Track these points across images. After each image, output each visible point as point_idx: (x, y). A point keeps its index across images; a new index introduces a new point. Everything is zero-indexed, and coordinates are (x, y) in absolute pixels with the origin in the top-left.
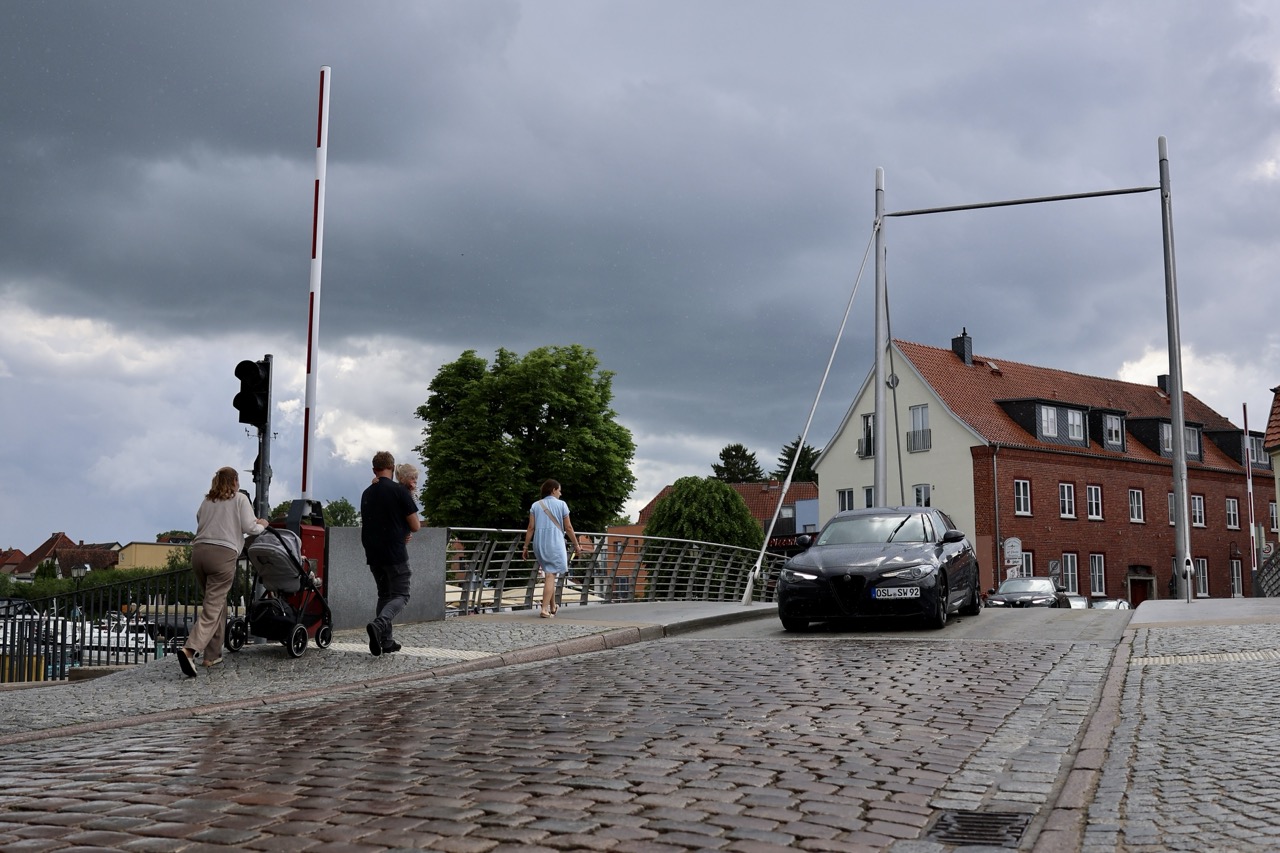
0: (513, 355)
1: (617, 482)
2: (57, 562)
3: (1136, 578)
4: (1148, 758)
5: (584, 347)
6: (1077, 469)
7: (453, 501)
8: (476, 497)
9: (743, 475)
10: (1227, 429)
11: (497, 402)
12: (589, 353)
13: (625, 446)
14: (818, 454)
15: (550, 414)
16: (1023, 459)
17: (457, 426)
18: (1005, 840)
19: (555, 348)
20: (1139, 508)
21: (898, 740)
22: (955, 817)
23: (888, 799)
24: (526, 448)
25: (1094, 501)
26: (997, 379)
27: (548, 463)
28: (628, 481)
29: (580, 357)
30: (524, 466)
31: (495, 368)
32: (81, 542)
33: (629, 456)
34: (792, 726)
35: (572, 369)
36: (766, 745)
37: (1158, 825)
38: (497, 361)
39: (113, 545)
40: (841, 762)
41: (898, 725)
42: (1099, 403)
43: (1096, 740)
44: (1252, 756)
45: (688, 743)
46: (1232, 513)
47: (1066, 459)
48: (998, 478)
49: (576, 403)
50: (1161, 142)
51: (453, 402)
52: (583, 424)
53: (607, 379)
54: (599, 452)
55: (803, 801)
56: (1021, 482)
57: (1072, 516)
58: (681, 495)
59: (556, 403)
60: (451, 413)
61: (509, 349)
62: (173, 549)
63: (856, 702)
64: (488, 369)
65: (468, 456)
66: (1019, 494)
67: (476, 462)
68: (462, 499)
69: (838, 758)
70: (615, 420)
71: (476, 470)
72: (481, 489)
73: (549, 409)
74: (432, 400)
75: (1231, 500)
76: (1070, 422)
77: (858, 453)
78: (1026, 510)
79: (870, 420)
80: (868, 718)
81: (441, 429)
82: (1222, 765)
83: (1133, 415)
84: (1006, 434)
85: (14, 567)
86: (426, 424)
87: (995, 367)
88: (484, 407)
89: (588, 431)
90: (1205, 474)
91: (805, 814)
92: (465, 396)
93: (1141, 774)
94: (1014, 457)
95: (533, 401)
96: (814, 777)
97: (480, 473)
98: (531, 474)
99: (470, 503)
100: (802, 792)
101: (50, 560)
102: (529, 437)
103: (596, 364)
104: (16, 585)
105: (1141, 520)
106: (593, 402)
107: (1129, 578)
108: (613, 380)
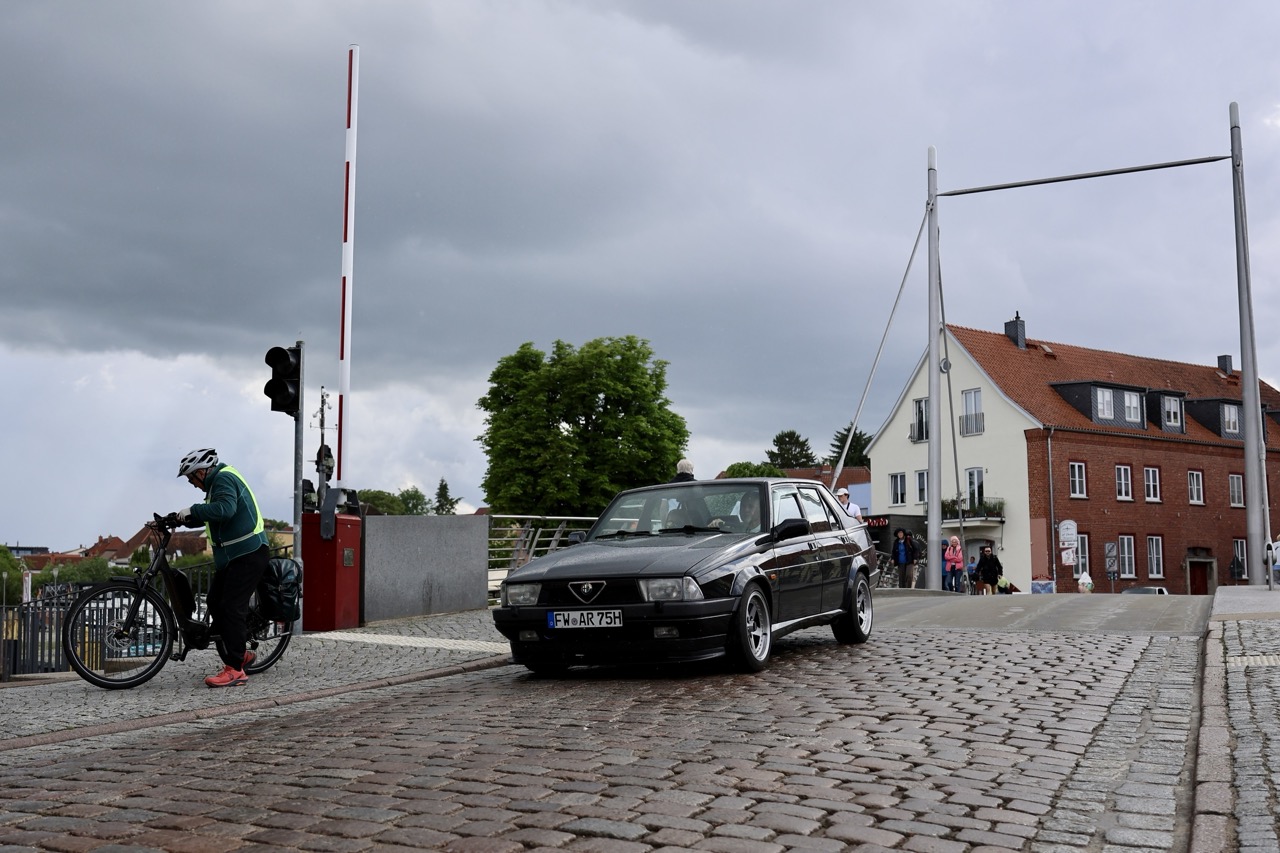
0: (570, 346)
2: (151, 549)
3: (1196, 560)
5: (638, 338)
6: (1134, 451)
7: (513, 488)
8: (535, 485)
9: (796, 460)
11: (554, 391)
12: (644, 343)
13: (679, 434)
14: (870, 439)
15: (606, 404)
16: (1078, 441)
17: (516, 416)
20: (1198, 490)
24: (581, 435)
25: (1151, 484)
26: (1051, 363)
27: (604, 450)
29: (634, 348)
30: (581, 453)
31: (553, 359)
33: (682, 442)
35: (628, 359)
38: (554, 353)
42: (1157, 385)
47: (1123, 441)
48: (1053, 461)
49: (631, 392)
50: (1233, 108)
51: (512, 393)
52: (638, 412)
53: (661, 369)
54: (654, 439)
56: (1077, 465)
57: (1129, 498)
59: (610, 392)
60: (511, 404)
61: (565, 341)
64: (546, 360)
65: (527, 444)
66: (1074, 476)
67: (534, 450)
68: (523, 486)
70: (668, 407)
71: (535, 458)
72: (540, 476)
73: (605, 398)
74: (493, 392)
76: (1127, 404)
77: (910, 437)
78: (1081, 492)
79: (923, 404)
81: (501, 419)
83: (1194, 396)
84: (1061, 416)
85: (113, 553)
86: (487, 415)
87: (1049, 350)
88: (541, 397)
89: (644, 419)
92: (525, 386)
94: (1072, 441)
95: (590, 392)
97: (539, 462)
98: (588, 462)
99: (529, 489)
101: (145, 546)
102: (586, 426)
103: (650, 353)
104: (115, 569)
105: (1201, 502)
106: (648, 391)
107: (1188, 561)
108: (667, 369)
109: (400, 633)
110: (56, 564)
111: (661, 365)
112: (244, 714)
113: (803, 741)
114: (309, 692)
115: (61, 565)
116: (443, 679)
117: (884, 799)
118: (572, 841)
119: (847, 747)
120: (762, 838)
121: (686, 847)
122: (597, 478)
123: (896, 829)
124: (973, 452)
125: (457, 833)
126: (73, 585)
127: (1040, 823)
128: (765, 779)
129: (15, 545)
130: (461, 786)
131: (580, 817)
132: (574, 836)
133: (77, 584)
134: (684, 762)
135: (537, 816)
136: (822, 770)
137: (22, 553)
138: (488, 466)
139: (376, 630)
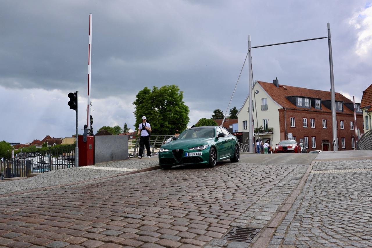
0: (157, 88)
5: (176, 85)
9: (220, 117)
11: (153, 100)
12: (177, 87)
13: (187, 111)
15: (167, 103)
17: (143, 106)
19: (169, 86)
24: (161, 112)
27: (167, 115)
29: (175, 88)
30: (160, 116)
31: (153, 91)
35: (173, 91)
49: (173, 100)
51: (142, 100)
52: (176, 105)
53: (182, 93)
54: (180, 112)
59: (168, 100)
60: (142, 103)
65: (146, 114)
67: (148, 116)
70: (184, 104)
73: (167, 102)
74: (137, 100)
81: (139, 107)
85: (37, 144)
86: (136, 106)
88: (150, 101)
89: (177, 107)
92: (145, 99)
95: (163, 100)
97: (149, 119)
98: (162, 119)
101: (46, 142)
102: (162, 109)
103: (179, 89)
104: (38, 148)
106: (178, 99)
108: (183, 93)
109: (103, 166)
110: (22, 147)
111: (182, 92)
112: (58, 188)
113: (192, 194)
114: (76, 182)
115: (23, 148)
116: (111, 178)
117: (204, 209)
118: (124, 219)
119: (202, 196)
120: (170, 218)
121: (150, 221)
122: (165, 123)
123: (204, 216)
125: (96, 217)
126: (26, 153)
127: (241, 214)
128: (177, 204)
129: (11, 142)
130: (102, 206)
131: (128, 213)
132: (124, 218)
133: (27, 153)
134: (160, 200)
135: (118, 213)
136: (193, 201)
137: (13, 144)
138: (136, 120)
139: (97, 166)
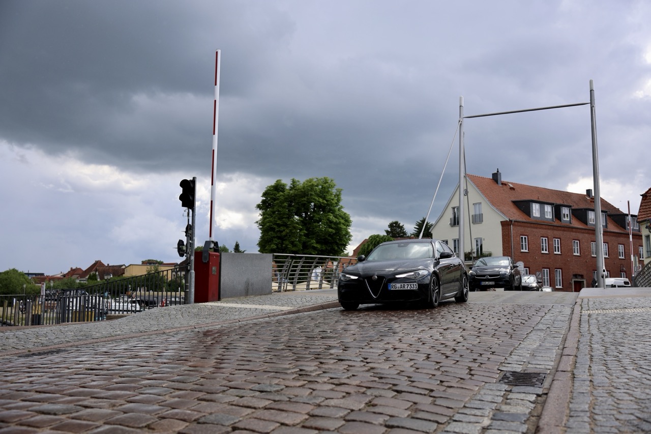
0: (298, 181)
1: (344, 237)
2: (97, 273)
3: (576, 280)
4: (598, 351)
5: (329, 178)
6: (549, 231)
7: (272, 245)
8: (282, 244)
9: (399, 234)
10: (619, 213)
11: (291, 202)
12: (332, 181)
13: (347, 222)
14: (432, 225)
15: (315, 208)
16: (524, 227)
17: (274, 212)
18: (536, 384)
19: (317, 179)
20: (577, 249)
21: (479, 343)
22: (511, 374)
23: (479, 366)
24: (304, 222)
25: (557, 246)
26: (513, 191)
27: (314, 229)
28: (349, 237)
29: (327, 183)
30: (303, 230)
31: (291, 187)
32: (108, 265)
33: (348, 226)
34: (431, 336)
35: (325, 188)
36: (421, 344)
37: (608, 379)
38: (291, 184)
39: (122, 266)
40: (455, 351)
41: (479, 336)
42: (559, 202)
43: (571, 343)
44: (648, 351)
45: (386, 342)
46: (621, 251)
47: (544, 227)
48: (513, 235)
49: (326, 202)
50: (591, 82)
51: (272, 202)
52: (329, 212)
53: (340, 192)
54: (336, 224)
55: (441, 367)
56: (524, 237)
57: (547, 252)
58: (372, 243)
59: (317, 202)
60: (271, 207)
61: (296, 179)
62: (149, 267)
63: (458, 327)
64: (288, 188)
65: (279, 225)
66: (522, 242)
67: (282, 228)
68: (277, 245)
69: (454, 349)
70: (342, 210)
71: (282, 232)
72: (284, 240)
73: (314, 205)
74: (263, 202)
75: (621, 246)
76: (546, 210)
77: (450, 224)
78: (526, 249)
79: (456, 209)
80: (464, 333)
81: (267, 214)
82: (635, 354)
83: (575, 207)
84: (517, 215)
85: (78, 275)
86: (260, 212)
87: (511, 186)
88: (286, 204)
89: (332, 215)
90: (608, 234)
91: (443, 372)
92: (278, 199)
93: (596, 357)
94: (521, 226)
95: (307, 202)
96: (445, 357)
97: (284, 233)
98: (306, 234)
99: (280, 246)
100: (440, 363)
101: (94, 272)
102: (305, 217)
103: (335, 185)
104: (79, 283)
105: (579, 254)
106: (333, 202)
107: (573, 280)
108: (342, 192)
110: (49, 281)
111: (339, 191)
115: (53, 281)
122: (310, 241)
124: (478, 231)
129: (27, 272)
137: (31, 276)
138: (261, 235)
